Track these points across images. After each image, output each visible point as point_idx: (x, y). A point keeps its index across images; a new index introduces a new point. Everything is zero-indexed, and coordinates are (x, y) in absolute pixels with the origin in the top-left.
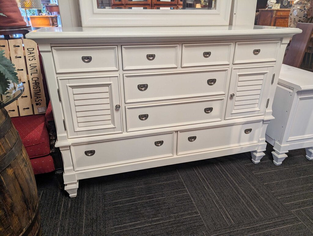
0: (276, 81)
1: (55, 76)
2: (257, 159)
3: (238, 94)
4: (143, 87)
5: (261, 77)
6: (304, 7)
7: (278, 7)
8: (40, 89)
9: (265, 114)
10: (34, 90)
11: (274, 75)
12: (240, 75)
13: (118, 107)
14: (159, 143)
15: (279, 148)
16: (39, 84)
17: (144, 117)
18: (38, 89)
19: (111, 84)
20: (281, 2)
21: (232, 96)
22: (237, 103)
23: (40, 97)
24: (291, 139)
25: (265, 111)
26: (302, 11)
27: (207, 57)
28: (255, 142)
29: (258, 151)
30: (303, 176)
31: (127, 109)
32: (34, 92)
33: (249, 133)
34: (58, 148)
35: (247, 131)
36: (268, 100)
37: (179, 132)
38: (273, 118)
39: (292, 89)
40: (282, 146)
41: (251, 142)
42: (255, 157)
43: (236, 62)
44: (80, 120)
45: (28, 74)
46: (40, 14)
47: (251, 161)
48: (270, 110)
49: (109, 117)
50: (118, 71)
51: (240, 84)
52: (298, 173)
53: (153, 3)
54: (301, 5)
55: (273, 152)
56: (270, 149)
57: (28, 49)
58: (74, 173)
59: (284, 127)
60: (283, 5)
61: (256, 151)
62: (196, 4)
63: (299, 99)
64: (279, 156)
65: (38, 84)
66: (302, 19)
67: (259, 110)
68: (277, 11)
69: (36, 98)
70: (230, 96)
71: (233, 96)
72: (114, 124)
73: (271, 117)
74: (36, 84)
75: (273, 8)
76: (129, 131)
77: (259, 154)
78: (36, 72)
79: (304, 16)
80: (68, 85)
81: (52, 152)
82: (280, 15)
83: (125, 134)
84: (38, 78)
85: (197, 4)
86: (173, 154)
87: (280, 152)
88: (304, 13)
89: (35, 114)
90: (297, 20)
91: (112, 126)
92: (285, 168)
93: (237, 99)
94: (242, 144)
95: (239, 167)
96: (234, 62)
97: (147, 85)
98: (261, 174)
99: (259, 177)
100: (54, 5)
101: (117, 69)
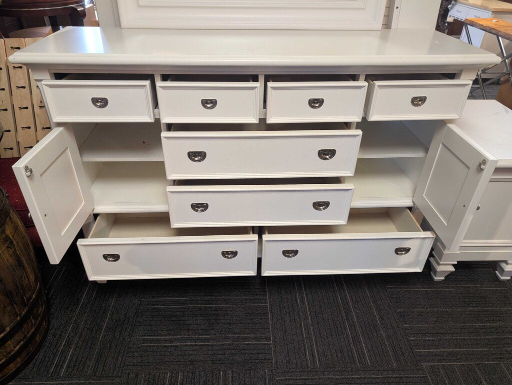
4: (197, 156)
14: (230, 254)
17: (200, 207)
40: (444, 253)
52: (467, 300)
76: (174, 227)
87: (441, 263)
97: (205, 153)
98: (400, 291)
99: (394, 296)
101: (151, 121)
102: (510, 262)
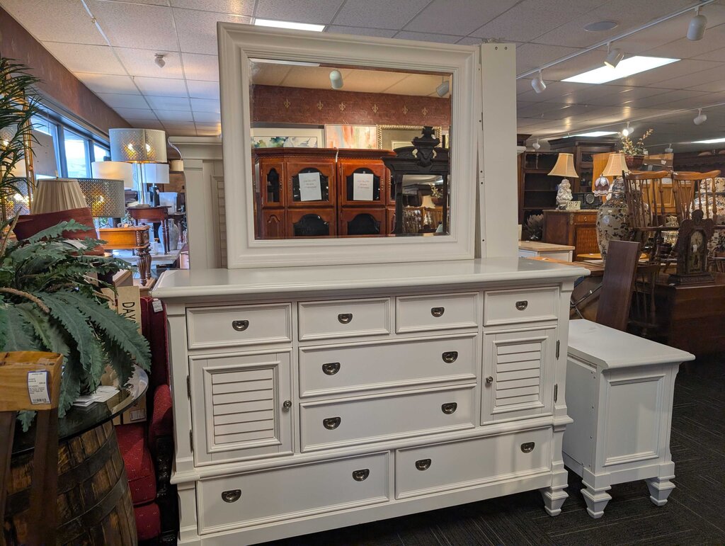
0: (563, 352)
1: (187, 353)
2: (553, 504)
3: (499, 377)
4: (331, 368)
5: (537, 346)
6: (620, 211)
7: (575, 207)
9: (555, 413)
11: (558, 343)
12: (498, 345)
13: (287, 406)
14: (361, 475)
15: (592, 479)
17: (332, 423)
19: (277, 365)
20: (582, 198)
21: (489, 382)
22: (499, 394)
24: (611, 460)
25: (554, 407)
26: (616, 218)
27: (438, 316)
28: (545, 469)
29: (553, 488)
30: (646, 537)
31: (303, 409)
33: (529, 451)
34: (175, 486)
35: (527, 447)
36: (556, 387)
37: (397, 451)
38: (571, 420)
39: (594, 366)
40: (596, 476)
41: (537, 470)
42: (550, 500)
43: (488, 323)
44: (220, 430)
46: (118, 225)
47: (545, 510)
48: (561, 405)
49: (271, 424)
50: (290, 342)
51: (500, 359)
52: (636, 531)
53: (339, 204)
54: (614, 208)
55: (583, 491)
56: (575, 483)
57: (123, 304)
58: (199, 538)
59: (592, 438)
60: (587, 203)
61: (548, 489)
62: (423, 195)
63: (609, 385)
64: (596, 498)
66: (619, 232)
67: (542, 405)
68: (577, 213)
70: (485, 381)
72: (279, 438)
73: (566, 419)
75: (568, 209)
76: (304, 450)
77: (557, 495)
79: (622, 227)
80: (205, 368)
81: (160, 496)
82: (582, 220)
83: (298, 457)
85: (424, 197)
86: (388, 497)
87: (596, 490)
88: (622, 222)
89: (124, 423)
90: (611, 232)
91: (275, 441)
92: (611, 522)
93: (499, 386)
94: (519, 473)
95: (521, 523)
96: (485, 323)
97: (339, 364)
98: (564, 536)
99: (560, 542)
100: (145, 207)
101: (288, 340)
102: (661, 478)
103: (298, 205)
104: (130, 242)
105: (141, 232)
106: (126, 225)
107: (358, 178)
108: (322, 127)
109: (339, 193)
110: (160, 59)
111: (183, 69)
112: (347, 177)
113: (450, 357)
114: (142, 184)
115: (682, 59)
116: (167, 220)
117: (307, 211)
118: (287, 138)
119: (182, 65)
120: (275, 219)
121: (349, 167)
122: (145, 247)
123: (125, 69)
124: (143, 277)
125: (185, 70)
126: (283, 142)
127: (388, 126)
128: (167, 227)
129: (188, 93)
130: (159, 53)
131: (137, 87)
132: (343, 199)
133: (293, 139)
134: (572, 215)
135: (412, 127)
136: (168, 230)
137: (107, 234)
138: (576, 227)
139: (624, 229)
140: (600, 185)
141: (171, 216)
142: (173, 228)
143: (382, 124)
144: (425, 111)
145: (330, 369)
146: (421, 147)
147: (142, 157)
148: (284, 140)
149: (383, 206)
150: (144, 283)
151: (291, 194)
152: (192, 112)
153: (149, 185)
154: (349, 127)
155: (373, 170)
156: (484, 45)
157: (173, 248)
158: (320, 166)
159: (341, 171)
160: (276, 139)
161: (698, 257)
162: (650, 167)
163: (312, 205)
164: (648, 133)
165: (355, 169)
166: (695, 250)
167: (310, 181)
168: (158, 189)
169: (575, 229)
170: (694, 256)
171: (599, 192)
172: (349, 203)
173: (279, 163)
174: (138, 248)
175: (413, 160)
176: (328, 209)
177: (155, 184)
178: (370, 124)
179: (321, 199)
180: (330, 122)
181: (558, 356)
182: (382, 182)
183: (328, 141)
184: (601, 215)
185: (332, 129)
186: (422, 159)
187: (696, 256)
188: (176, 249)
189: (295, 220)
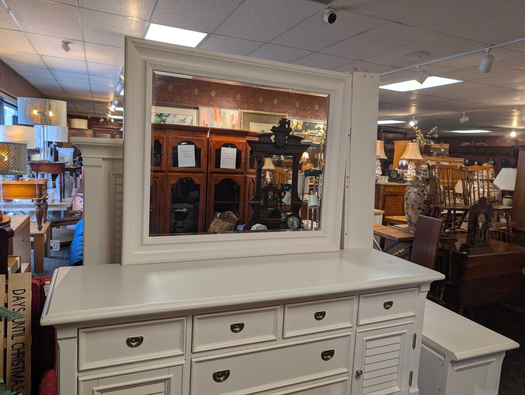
3: (367, 368)
5: (398, 339)
6: (423, 191)
7: (385, 180)
8: (24, 366)
10: (13, 367)
11: (415, 336)
12: (367, 341)
16: (24, 354)
18: (21, 365)
19: (169, 378)
20: (388, 174)
22: (366, 384)
23: (22, 381)
25: (409, 390)
26: (420, 196)
27: (320, 319)
32: (13, 371)
36: (411, 373)
39: (443, 355)
43: (361, 322)
45: (5, 336)
46: (20, 179)
48: (415, 389)
50: (183, 355)
51: (368, 353)
53: (209, 171)
57: (14, 291)
60: (392, 178)
63: (454, 371)
65: (22, 355)
66: (422, 206)
67: (400, 390)
69: (14, 383)
70: (356, 374)
71: (360, 374)
74: (18, 356)
75: (379, 182)
78: (22, 332)
79: (424, 203)
80: (95, 388)
82: (389, 191)
84: (24, 344)
88: (424, 199)
90: (416, 206)
93: (366, 376)
96: (358, 323)
97: (229, 371)
100: (45, 162)
101: (182, 353)
103: (175, 170)
104: (30, 193)
105: (40, 186)
106: (27, 179)
107: (224, 150)
108: (197, 108)
109: (209, 162)
110: (66, 45)
111: (85, 54)
112: (216, 150)
113: (328, 355)
114: (44, 141)
115: (464, 81)
116: (64, 173)
117: (183, 175)
118: (169, 115)
119: (85, 51)
120: (157, 180)
121: (218, 142)
122: (43, 198)
123: (35, 50)
124: (39, 222)
125: (87, 55)
126: (165, 118)
127: (248, 111)
128: (64, 179)
129: (88, 71)
130: (65, 40)
131: (45, 64)
132: (212, 167)
133: (174, 116)
134: (382, 187)
135: (266, 113)
136: (64, 181)
137: (9, 187)
138: (385, 196)
139: (425, 205)
140: (402, 165)
141: (67, 169)
142: (69, 178)
143: (243, 109)
144: (276, 102)
145: (220, 377)
146: (278, 134)
147: (45, 121)
148: (167, 116)
149: (242, 173)
150: (40, 229)
151: (171, 161)
152: (90, 84)
153: (50, 143)
154: (218, 110)
155: (236, 145)
156: (355, 73)
157: (67, 196)
158: (196, 140)
159: (211, 144)
160: (160, 115)
161: (482, 232)
162: (435, 153)
163: (186, 170)
164: (433, 129)
165: (223, 144)
166: (480, 227)
167: (186, 151)
168: (57, 146)
169: (384, 197)
170: (480, 231)
171: (401, 170)
172: (217, 170)
173: (163, 136)
174: (36, 199)
175: (271, 143)
176: (200, 174)
177: (56, 142)
178: (234, 108)
179: (194, 166)
180: (203, 105)
181: (414, 346)
182: (243, 156)
183: (201, 120)
184: (409, 193)
185: (204, 110)
186: (278, 143)
187: (481, 231)
188: (70, 196)
189: (173, 181)
